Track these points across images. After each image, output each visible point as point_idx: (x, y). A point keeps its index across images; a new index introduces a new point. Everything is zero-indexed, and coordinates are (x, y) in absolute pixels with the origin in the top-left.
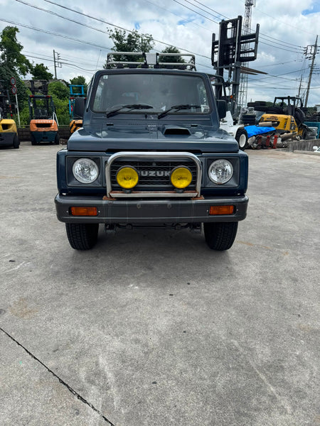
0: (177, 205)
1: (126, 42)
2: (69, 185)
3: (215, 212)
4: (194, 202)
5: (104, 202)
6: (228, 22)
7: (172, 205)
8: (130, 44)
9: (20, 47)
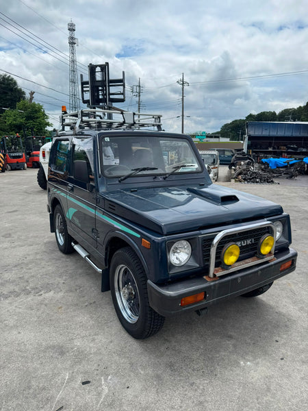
2: (171, 273)
3: (283, 269)
4: (272, 263)
6: (96, 66)
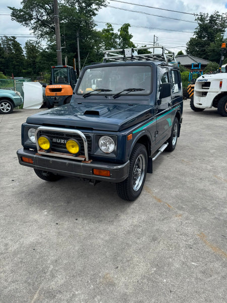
0: (72, 164)
1: (208, 22)
3: (98, 173)
4: (82, 164)
5: (35, 156)
7: (69, 164)
8: (211, 23)
9: (131, 37)
